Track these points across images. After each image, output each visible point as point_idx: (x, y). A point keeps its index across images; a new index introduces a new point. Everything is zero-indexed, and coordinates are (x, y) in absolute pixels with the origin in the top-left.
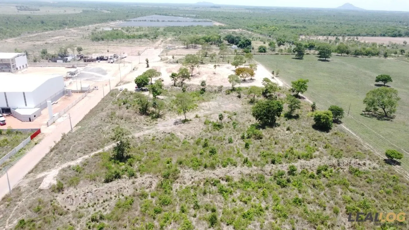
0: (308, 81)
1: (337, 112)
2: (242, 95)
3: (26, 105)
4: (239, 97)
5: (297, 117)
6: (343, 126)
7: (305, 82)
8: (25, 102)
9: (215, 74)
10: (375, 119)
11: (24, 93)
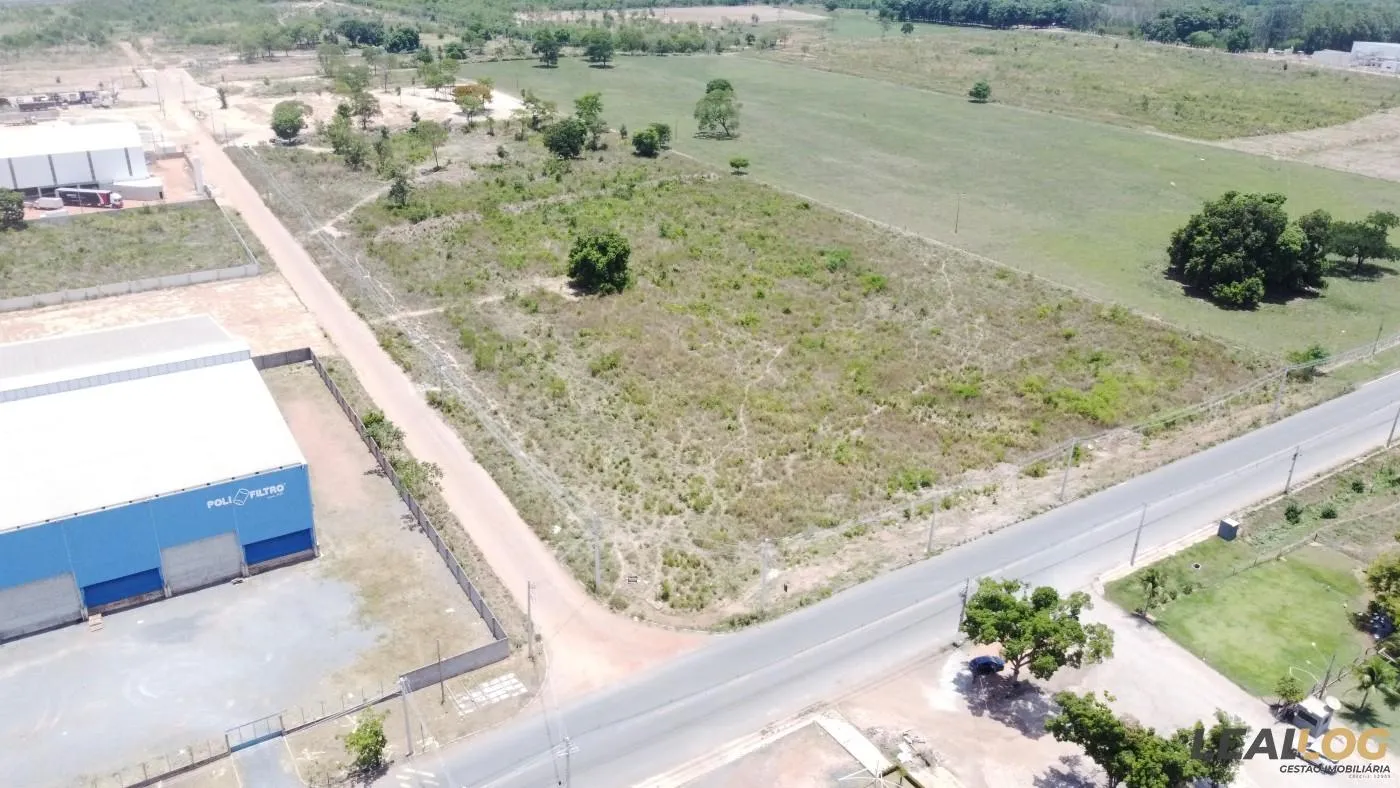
0: (600, 94)
1: (663, 131)
2: (495, 131)
3: (131, 173)
4: (491, 134)
5: (604, 147)
6: (673, 151)
7: (595, 98)
8: (130, 167)
9: (400, 107)
10: (714, 140)
11: (126, 150)
